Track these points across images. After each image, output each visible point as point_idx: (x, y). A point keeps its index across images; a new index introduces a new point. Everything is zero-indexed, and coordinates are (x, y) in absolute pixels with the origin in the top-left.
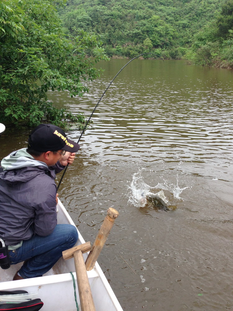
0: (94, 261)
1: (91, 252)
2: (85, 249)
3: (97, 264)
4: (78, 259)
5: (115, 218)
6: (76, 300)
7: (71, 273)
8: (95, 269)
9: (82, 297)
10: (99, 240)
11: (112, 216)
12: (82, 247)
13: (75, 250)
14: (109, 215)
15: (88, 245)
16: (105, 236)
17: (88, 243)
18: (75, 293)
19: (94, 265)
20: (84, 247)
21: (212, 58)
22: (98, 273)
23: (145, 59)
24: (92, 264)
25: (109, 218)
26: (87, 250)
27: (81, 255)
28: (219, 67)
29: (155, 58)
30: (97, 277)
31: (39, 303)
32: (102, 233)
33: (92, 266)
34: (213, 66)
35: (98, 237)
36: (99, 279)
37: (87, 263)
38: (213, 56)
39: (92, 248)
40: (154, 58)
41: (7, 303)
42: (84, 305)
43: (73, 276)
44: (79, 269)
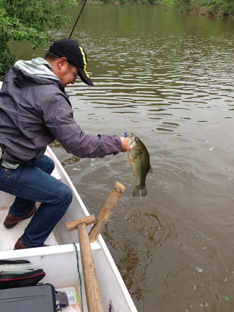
0: (97, 234)
1: (95, 225)
2: (89, 222)
3: (100, 237)
4: (82, 232)
5: (122, 193)
6: (79, 271)
7: (74, 244)
8: (98, 241)
9: (85, 271)
10: (104, 213)
11: (119, 191)
12: (86, 220)
13: (79, 222)
14: (115, 189)
15: (93, 218)
16: (110, 210)
17: (93, 216)
18: (78, 264)
19: (98, 237)
20: (89, 220)
21: (191, 4)
22: (101, 245)
23: (121, 4)
24: (95, 237)
25: (115, 192)
26: (91, 223)
27: (85, 227)
28: (197, 14)
29: (132, 3)
30: (100, 249)
31: (42, 273)
32: (108, 207)
33: (96, 238)
34: (191, 13)
35: (103, 210)
36: (101, 251)
37: (90, 235)
38: (192, 2)
39: (96, 222)
40: (130, 3)
41: (9, 273)
42: (87, 280)
43: (76, 248)
44: (83, 242)
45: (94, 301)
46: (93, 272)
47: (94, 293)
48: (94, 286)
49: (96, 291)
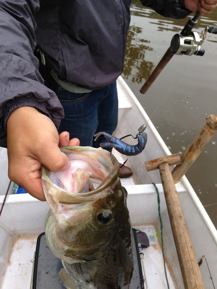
0: (182, 175)
1: (179, 166)
2: (172, 162)
3: (184, 178)
7: (154, 184)
9: (173, 222)
10: (191, 153)
11: (214, 127)
12: (169, 159)
13: (160, 162)
15: (177, 158)
19: (181, 179)
22: (186, 188)
26: (175, 163)
27: (168, 168)
30: (185, 192)
33: (179, 179)
35: (191, 150)
36: (187, 195)
39: (181, 162)
42: (178, 234)
44: (167, 186)
45: (189, 261)
46: (184, 225)
47: (187, 251)
48: (187, 243)
49: (190, 249)
